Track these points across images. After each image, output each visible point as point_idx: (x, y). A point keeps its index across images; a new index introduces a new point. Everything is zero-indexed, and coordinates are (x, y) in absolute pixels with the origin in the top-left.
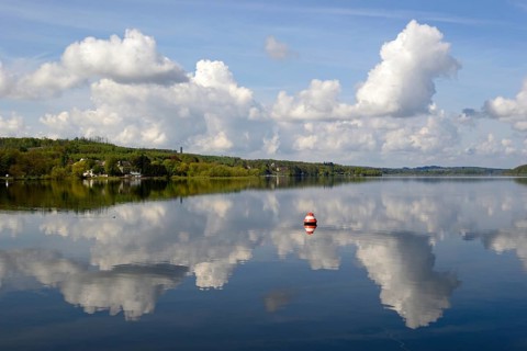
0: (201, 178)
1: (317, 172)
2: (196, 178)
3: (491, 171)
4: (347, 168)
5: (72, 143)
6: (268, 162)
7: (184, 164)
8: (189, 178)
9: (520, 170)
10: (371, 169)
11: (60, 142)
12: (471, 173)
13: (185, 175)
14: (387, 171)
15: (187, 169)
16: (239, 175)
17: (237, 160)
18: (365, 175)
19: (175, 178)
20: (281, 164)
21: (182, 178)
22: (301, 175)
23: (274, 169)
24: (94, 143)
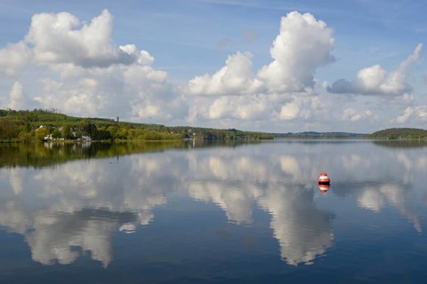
0: (138, 141)
1: (224, 136)
2: (134, 141)
3: (354, 136)
4: (247, 133)
5: (32, 113)
6: (186, 129)
7: (124, 130)
8: (129, 141)
9: (376, 135)
10: (265, 134)
11: (22, 113)
12: (340, 137)
13: (126, 139)
14: (277, 136)
15: (127, 134)
16: (167, 138)
17: (162, 126)
18: (261, 138)
19: (118, 141)
20: (196, 130)
21: (123, 141)
22: (212, 138)
23: (191, 134)
24: (50, 113)
